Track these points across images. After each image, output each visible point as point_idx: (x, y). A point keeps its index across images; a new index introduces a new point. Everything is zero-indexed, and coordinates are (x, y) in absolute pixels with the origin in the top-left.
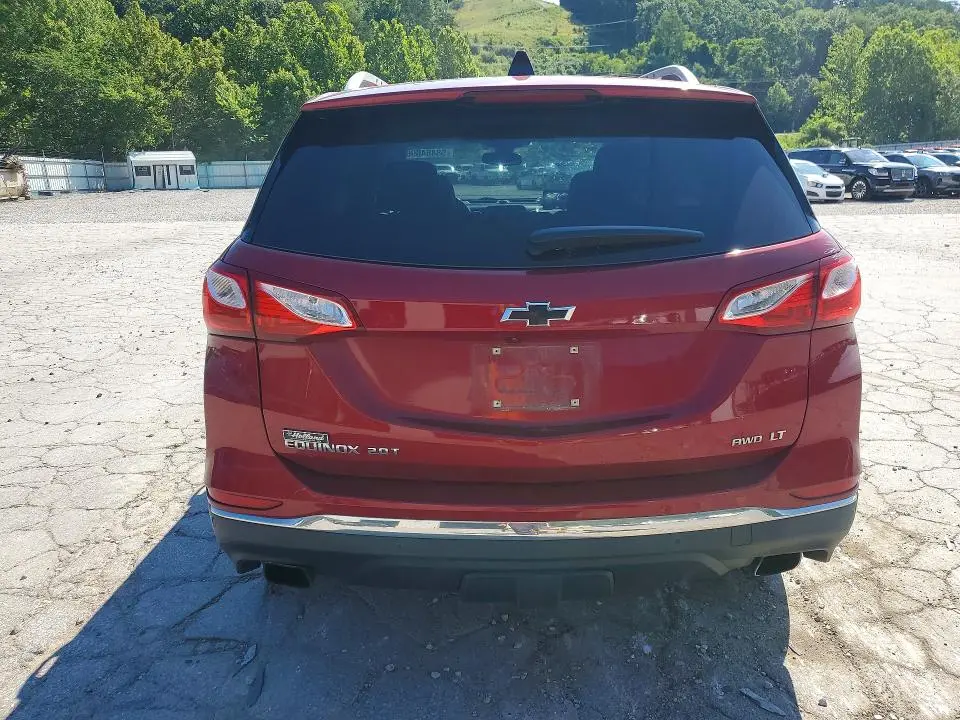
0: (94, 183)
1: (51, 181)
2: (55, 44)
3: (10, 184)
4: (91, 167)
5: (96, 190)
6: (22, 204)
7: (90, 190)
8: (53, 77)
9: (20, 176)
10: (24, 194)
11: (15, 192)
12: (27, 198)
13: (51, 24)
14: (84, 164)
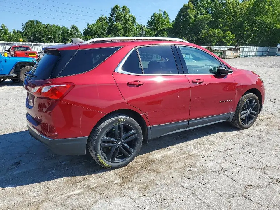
0: (264, 54)
1: (251, 53)
2: (266, 14)
3: (235, 54)
4: (265, 49)
5: (265, 56)
6: (238, 59)
7: (262, 56)
8: (261, 24)
9: (239, 52)
10: (239, 56)
11: (237, 56)
12: (239, 58)
13: (266, 7)
14: (263, 48)
